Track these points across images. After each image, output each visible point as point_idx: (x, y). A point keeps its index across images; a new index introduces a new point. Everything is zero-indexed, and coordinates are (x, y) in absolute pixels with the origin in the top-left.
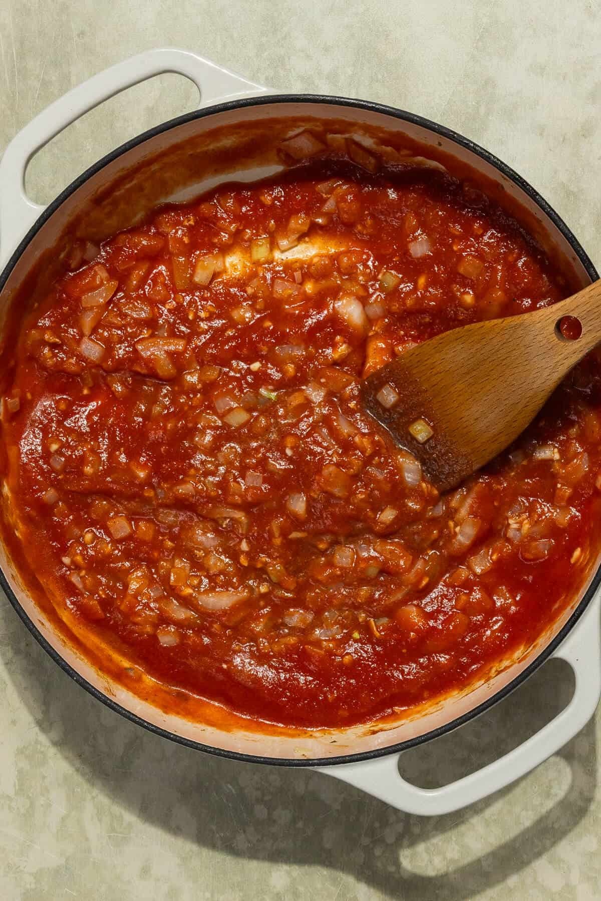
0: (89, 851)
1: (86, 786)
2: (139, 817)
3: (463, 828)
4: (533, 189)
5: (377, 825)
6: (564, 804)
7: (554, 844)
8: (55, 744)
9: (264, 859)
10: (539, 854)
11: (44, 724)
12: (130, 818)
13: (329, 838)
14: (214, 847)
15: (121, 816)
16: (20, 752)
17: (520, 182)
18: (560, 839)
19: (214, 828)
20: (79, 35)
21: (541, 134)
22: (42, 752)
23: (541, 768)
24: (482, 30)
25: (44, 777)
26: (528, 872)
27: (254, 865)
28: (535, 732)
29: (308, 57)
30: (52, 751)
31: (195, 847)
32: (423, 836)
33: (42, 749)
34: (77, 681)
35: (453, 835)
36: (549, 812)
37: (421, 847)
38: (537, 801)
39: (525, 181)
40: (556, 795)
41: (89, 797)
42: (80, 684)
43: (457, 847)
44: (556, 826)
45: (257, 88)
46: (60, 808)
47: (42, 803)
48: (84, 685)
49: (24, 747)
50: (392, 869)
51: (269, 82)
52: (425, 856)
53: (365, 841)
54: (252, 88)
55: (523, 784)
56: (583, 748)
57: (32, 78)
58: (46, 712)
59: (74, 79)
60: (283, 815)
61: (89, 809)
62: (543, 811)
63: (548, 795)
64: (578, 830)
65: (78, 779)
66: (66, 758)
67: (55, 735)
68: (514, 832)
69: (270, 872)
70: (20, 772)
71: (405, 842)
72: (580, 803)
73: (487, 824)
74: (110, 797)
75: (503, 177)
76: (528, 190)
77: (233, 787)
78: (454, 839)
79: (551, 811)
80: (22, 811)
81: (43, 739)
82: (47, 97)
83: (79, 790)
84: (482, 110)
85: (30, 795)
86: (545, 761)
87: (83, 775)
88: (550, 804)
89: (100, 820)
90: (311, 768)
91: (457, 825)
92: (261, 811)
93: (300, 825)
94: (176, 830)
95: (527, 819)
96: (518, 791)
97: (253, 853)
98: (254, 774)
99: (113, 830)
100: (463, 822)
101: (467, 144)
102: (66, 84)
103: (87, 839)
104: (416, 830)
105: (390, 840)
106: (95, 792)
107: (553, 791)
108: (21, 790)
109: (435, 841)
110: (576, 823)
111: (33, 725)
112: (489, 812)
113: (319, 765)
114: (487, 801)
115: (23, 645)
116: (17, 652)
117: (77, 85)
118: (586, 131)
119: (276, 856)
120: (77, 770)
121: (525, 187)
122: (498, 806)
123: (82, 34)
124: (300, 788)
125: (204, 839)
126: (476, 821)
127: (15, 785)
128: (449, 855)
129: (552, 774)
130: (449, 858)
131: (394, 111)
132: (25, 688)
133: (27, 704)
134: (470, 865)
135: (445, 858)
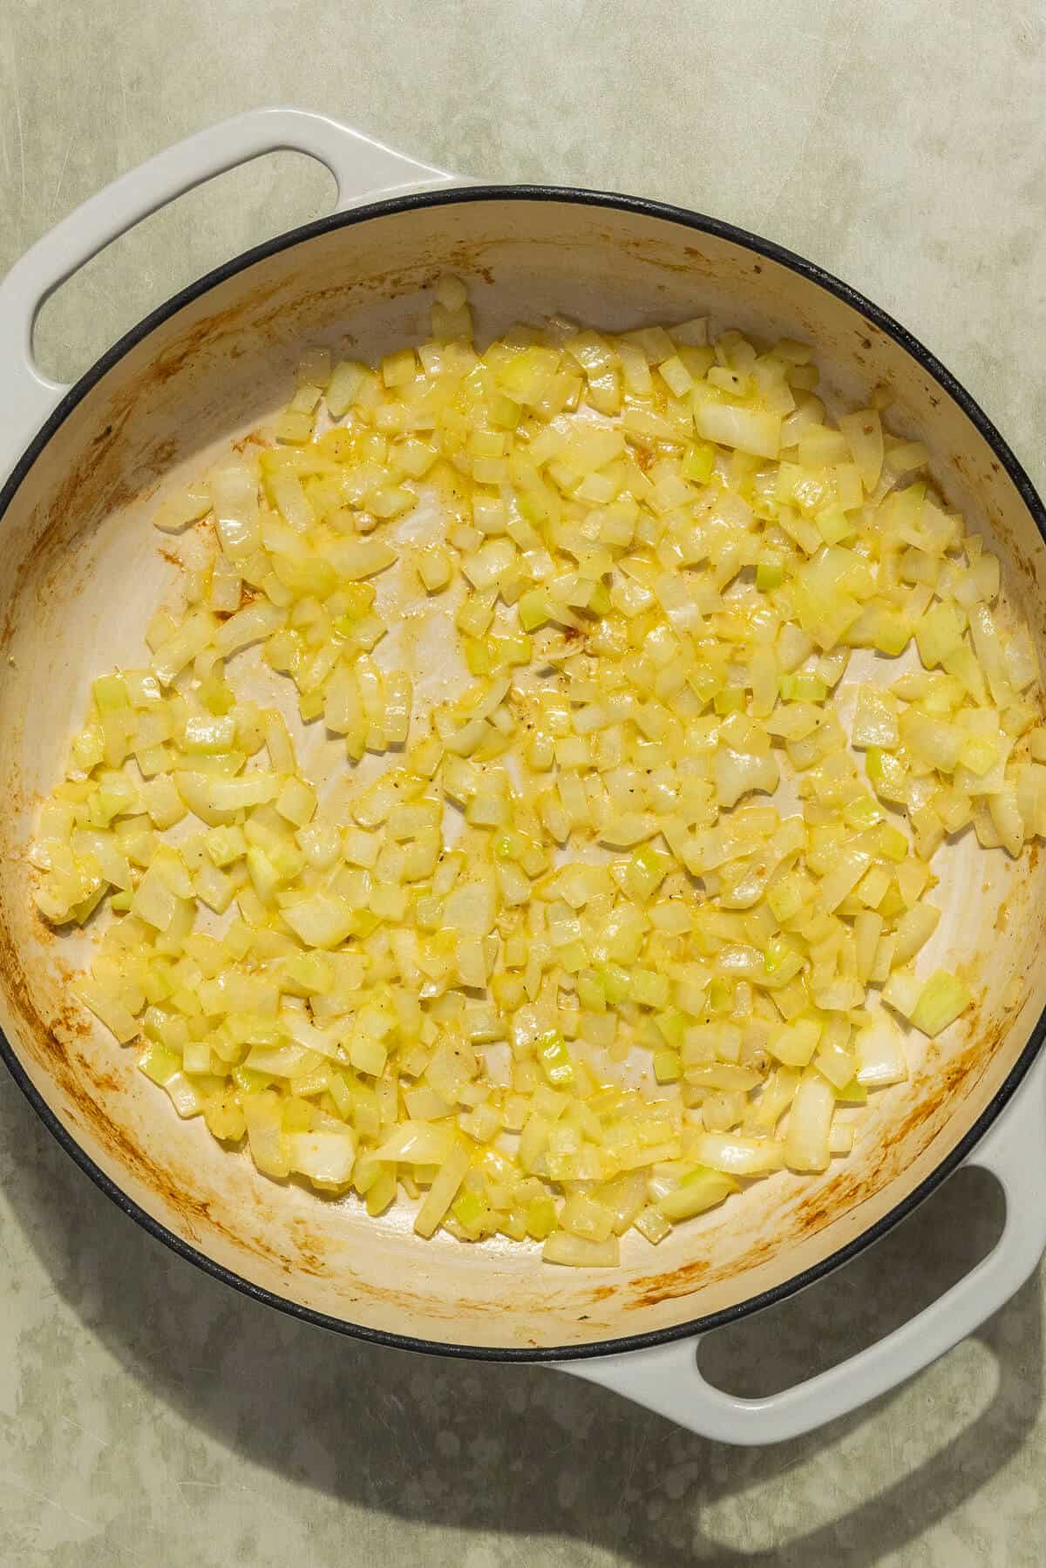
0: (147, 1511)
1: (142, 1397)
2: (234, 1450)
3: (801, 1472)
4: (921, 345)
5: (652, 1466)
6: (981, 1430)
7: (962, 1499)
8: (90, 1323)
9: (454, 1525)
10: (935, 1518)
11: (69, 1289)
12: (219, 1452)
13: (570, 1488)
14: (365, 1502)
15: (203, 1449)
16: (27, 1338)
17: (899, 335)
18: (974, 1490)
19: (366, 1471)
20: (131, 86)
21: (940, 259)
22: (64, 1339)
23: (940, 1365)
24: (835, 76)
25: (68, 1383)
26: (916, 1547)
27: (437, 1534)
28: (928, 1302)
29: (532, 123)
30: (84, 1336)
31: (333, 1504)
32: (732, 1487)
33: (65, 1333)
34: (132, 1216)
35: (783, 1482)
36: (953, 1444)
37: (729, 1505)
38: (933, 1424)
39: (907, 333)
40: (966, 1414)
41: (146, 1418)
42: (138, 1221)
43: (792, 1506)
44: (966, 1468)
45: (440, 175)
46: (95, 1436)
47: (65, 1426)
48: (145, 1222)
49: (34, 1329)
50: (679, 1543)
51: (463, 165)
52: (735, 1520)
53: (631, 1495)
54: (428, 175)
55: (908, 1395)
56: (1013, 1330)
57: (50, 159)
58: (73, 1267)
59: (122, 161)
60: (488, 1449)
61: (148, 1439)
62: (944, 1441)
63: (952, 1414)
64: (1004, 1475)
65: (131, 1385)
66: (108, 1348)
67: (91, 1305)
68: (892, 1477)
69: (464, 1550)
70: (27, 1373)
71: (702, 1496)
72: (1008, 1428)
73: (845, 1465)
74: (184, 1416)
75: (868, 325)
76: (914, 348)
77: (401, 1400)
78: (786, 1491)
79: (957, 1440)
80: (31, 1442)
81: (68, 1315)
82: (75, 194)
83: (130, 1405)
84: (837, 217)
85: (45, 1414)
86: (945, 1354)
87: (138, 1376)
88: (954, 1430)
89: (166, 1458)
90: (544, 1364)
91: (792, 1466)
92: (448, 1442)
93: (517, 1466)
94: (300, 1475)
95: (915, 1456)
96: (898, 1407)
97: (436, 1515)
98: (437, 1377)
99: (190, 1475)
100: (802, 1462)
101: (805, 269)
102: (107, 172)
103: (143, 1492)
104: (721, 1476)
105: (676, 1491)
106: (160, 1406)
107: (961, 1408)
108: (27, 1404)
109: (753, 1493)
110: (1001, 1463)
111: (50, 1291)
112: (848, 1444)
113: (558, 1358)
114: (846, 1423)
115: (32, 1151)
116: (22, 1162)
117: (127, 171)
118: (1018, 253)
119: (475, 1520)
120: (128, 1370)
121: (909, 343)
122: (864, 1432)
123: (136, 83)
124: (517, 1403)
125: (349, 1489)
126: (824, 1458)
127: (17, 1396)
128: (778, 1519)
129: (958, 1377)
130: (778, 1525)
131: (678, 213)
132: (36, 1227)
133: (40, 1253)
134: (814, 1535)
135: (771, 1524)
